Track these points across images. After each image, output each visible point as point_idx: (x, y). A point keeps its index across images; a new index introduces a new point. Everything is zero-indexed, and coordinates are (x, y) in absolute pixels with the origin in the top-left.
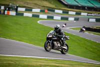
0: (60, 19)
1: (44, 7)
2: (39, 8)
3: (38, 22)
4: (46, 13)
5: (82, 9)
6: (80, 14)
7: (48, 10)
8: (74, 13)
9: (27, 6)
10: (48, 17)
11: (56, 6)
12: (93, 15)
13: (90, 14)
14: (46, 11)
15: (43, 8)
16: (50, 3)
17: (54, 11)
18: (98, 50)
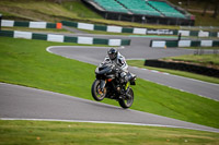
0: (91, 43)
1: (55, 16)
2: (43, 19)
3: (48, 49)
4: (59, 30)
5: (135, 21)
6: (131, 31)
7: (64, 24)
8: (119, 29)
9: (18, 15)
10: (67, 39)
11: (79, 15)
12: (158, 32)
13: (152, 32)
14: (60, 26)
15: (52, 19)
16: (67, 8)
17: (76, 26)
18: (187, 108)
